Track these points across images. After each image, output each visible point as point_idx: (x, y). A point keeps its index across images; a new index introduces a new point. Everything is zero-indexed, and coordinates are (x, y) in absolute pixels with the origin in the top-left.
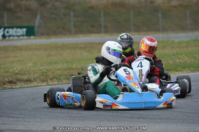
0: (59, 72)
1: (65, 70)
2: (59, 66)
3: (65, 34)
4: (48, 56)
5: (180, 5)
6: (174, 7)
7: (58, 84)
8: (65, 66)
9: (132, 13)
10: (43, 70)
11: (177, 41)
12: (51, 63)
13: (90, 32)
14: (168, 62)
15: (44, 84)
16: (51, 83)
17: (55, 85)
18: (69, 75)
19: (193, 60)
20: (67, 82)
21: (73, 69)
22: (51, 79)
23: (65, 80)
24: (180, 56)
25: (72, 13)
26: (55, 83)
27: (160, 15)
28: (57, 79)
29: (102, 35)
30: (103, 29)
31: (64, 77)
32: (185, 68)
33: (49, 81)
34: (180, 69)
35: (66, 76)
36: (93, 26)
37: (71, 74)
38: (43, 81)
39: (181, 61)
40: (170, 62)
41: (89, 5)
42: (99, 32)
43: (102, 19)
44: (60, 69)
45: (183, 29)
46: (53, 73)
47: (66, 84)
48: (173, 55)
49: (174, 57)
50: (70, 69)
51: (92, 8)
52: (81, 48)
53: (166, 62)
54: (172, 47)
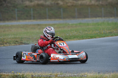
0: (10, 40)
1: (13, 38)
2: (10, 36)
3: (13, 20)
4: (4, 31)
5: (72, 6)
6: (69, 6)
7: (9, 46)
8: (13, 36)
9: (47, 9)
10: (1, 39)
11: (70, 23)
12: (6, 35)
13: (25, 19)
14: (66, 35)
15: (2, 46)
16: (6, 45)
17: (8, 46)
18: (15, 41)
19: (79, 34)
20: (14, 45)
21: (17, 38)
22: (6, 43)
23: (13, 44)
24: (72, 32)
25: (16, 9)
26: (8, 45)
27: (62, 11)
28: (8, 43)
29: (32, 20)
30: (32, 18)
31: (12, 42)
32: (75, 37)
33: (5, 44)
34: (72, 38)
35: (13, 41)
36: (27, 16)
37: (16, 41)
38: (1, 44)
39: (73, 34)
40: (67, 35)
41: (25, 5)
42: (30, 19)
43: (32, 12)
44: (10, 38)
45: (74, 17)
46: (7, 40)
47: (13, 45)
48: (69, 31)
49: (69, 32)
50: (15, 38)
51: (26, 6)
52: (21, 27)
53: (65, 34)
54: (68, 27)
